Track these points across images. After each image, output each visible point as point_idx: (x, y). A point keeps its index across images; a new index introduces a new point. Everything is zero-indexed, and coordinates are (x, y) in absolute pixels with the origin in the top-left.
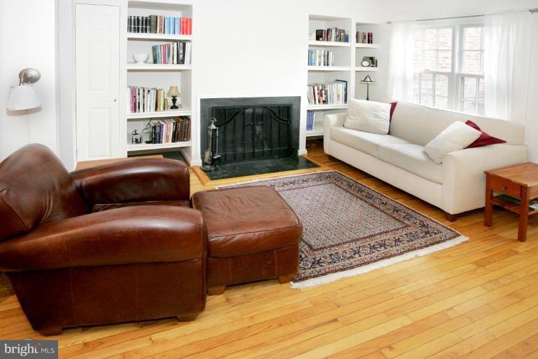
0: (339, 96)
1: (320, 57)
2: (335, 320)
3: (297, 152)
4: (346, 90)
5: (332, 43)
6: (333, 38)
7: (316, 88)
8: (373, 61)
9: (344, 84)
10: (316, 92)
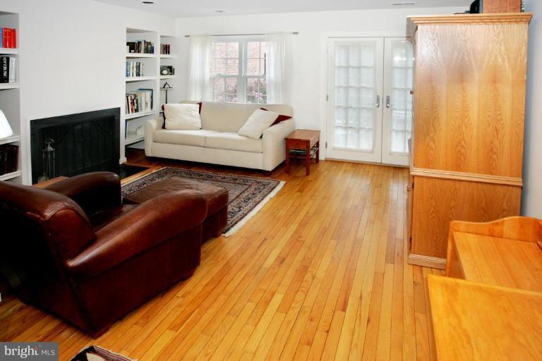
0: (146, 103)
1: (133, 68)
2: (265, 239)
3: (118, 162)
4: (152, 97)
5: (142, 55)
6: (142, 50)
7: (129, 98)
8: (171, 70)
9: (150, 92)
10: (130, 102)
